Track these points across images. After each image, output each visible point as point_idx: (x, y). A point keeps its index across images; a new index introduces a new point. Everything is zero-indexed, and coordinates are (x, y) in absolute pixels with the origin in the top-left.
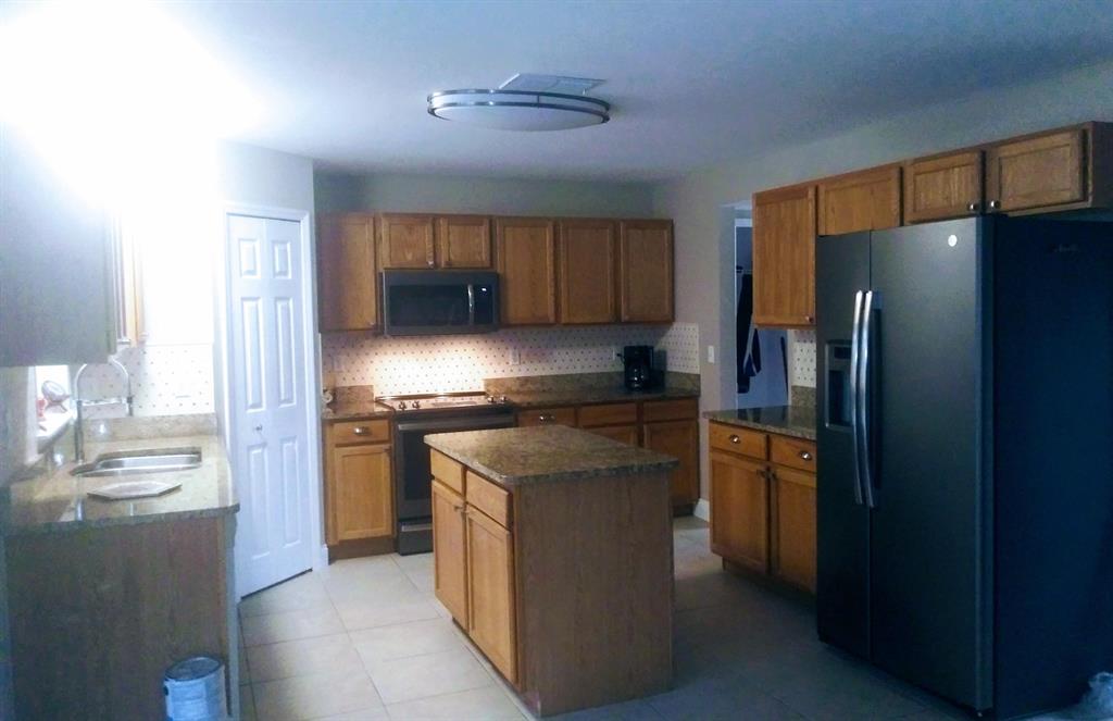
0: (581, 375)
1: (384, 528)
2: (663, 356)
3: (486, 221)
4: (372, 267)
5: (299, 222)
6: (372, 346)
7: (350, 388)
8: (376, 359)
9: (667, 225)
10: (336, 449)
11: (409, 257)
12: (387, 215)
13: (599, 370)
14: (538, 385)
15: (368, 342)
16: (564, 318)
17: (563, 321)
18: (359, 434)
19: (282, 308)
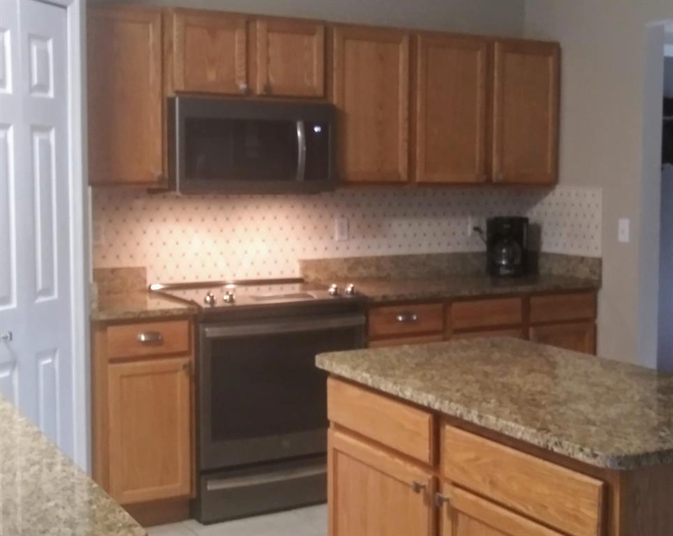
0: (429, 256)
1: (179, 485)
2: (536, 230)
3: (320, 30)
4: (158, 88)
5: (64, 7)
6: (144, 209)
7: (113, 271)
8: (151, 229)
9: (552, 50)
10: (111, 366)
11: (212, 76)
12: (181, 11)
13: (450, 250)
14: (373, 271)
15: (139, 203)
16: (419, 176)
17: (418, 179)
18: (146, 343)
19: (41, 141)
